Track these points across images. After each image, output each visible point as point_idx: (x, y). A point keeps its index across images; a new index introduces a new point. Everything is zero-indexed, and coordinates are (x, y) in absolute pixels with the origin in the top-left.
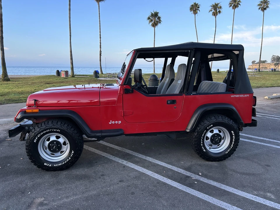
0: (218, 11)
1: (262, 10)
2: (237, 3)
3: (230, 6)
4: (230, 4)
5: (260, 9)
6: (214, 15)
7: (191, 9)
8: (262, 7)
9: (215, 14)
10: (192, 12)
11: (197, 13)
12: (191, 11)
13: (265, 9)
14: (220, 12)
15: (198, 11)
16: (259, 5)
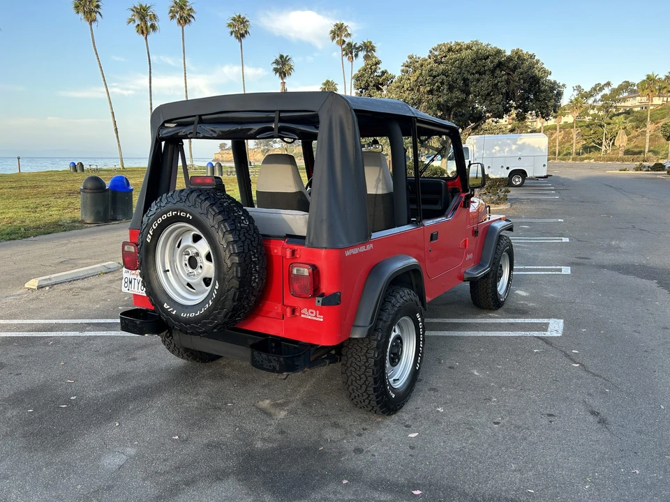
0: (149, 24)
1: (237, 37)
2: (186, 12)
3: (172, 18)
4: (171, 11)
5: (233, 35)
6: (140, 31)
7: (77, 7)
8: (236, 32)
9: (145, 32)
10: (81, 15)
11: (95, 20)
12: (78, 12)
13: (242, 36)
14: (153, 27)
15: (98, 15)
16: (230, 25)
